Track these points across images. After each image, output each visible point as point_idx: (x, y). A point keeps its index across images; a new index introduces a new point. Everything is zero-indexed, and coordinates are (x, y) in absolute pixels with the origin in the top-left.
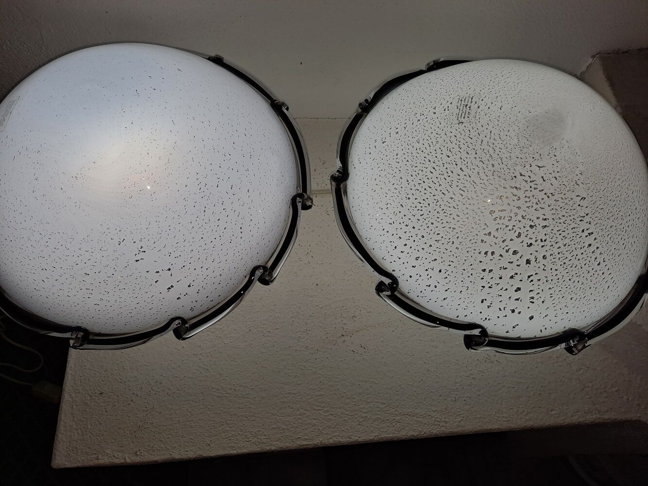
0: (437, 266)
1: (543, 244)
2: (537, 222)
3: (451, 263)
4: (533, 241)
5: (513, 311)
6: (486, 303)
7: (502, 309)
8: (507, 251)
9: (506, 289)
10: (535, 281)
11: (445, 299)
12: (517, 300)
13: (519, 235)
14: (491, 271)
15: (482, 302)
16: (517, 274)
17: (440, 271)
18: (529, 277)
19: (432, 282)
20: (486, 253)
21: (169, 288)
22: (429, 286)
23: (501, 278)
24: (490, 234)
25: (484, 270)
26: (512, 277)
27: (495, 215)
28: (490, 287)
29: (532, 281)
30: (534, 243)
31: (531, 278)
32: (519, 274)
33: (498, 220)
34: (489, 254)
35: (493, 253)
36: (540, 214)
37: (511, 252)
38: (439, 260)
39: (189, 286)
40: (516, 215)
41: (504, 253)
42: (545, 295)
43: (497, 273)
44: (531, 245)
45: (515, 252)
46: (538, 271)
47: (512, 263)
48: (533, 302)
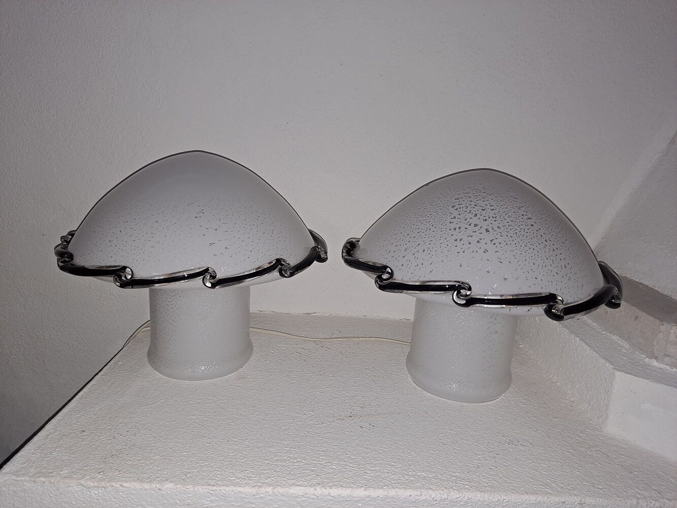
0: (421, 248)
1: (494, 219)
2: (486, 207)
3: (431, 242)
4: (487, 218)
8: (470, 225)
9: (477, 252)
10: (497, 244)
11: (431, 272)
12: (488, 260)
13: (476, 215)
14: (461, 240)
16: (481, 239)
17: (424, 251)
18: (491, 241)
19: (419, 262)
20: (455, 229)
22: (417, 265)
23: (470, 244)
24: (455, 218)
25: (456, 240)
26: (478, 242)
27: (455, 208)
28: (464, 252)
29: (495, 244)
30: (488, 219)
31: (493, 242)
32: (483, 239)
33: (459, 210)
34: (457, 229)
35: (460, 228)
36: (487, 203)
37: (473, 225)
38: (422, 243)
40: (470, 205)
41: (467, 226)
42: (509, 256)
43: (466, 240)
44: (486, 220)
45: (476, 225)
46: (497, 236)
47: (475, 232)
48: (502, 263)
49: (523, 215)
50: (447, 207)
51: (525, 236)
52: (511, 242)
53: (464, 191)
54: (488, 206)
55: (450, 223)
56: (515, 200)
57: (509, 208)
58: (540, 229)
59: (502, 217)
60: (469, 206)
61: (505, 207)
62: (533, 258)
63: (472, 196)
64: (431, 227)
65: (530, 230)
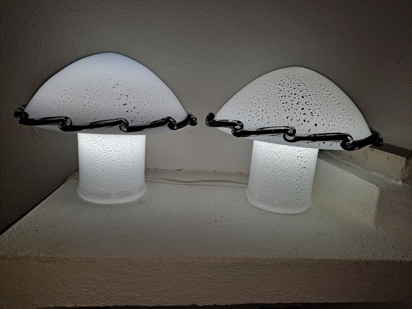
0: (260, 109)
1: (307, 91)
2: (300, 84)
3: (267, 105)
5: (305, 121)
6: (290, 118)
7: (299, 120)
8: (291, 94)
9: (297, 110)
10: (310, 105)
11: (268, 123)
12: (304, 114)
13: (295, 89)
14: (286, 103)
15: (287, 118)
16: (299, 102)
17: (263, 111)
18: (306, 103)
19: (260, 118)
20: (282, 97)
21: (124, 104)
22: (259, 120)
23: (292, 105)
24: (281, 91)
25: (283, 103)
26: (297, 104)
27: (281, 85)
28: (288, 110)
29: (308, 105)
31: (307, 104)
32: (300, 102)
33: (283, 86)
34: (284, 97)
35: (285, 96)
36: (301, 82)
37: (293, 94)
38: (261, 107)
39: (134, 108)
41: (290, 95)
42: (318, 111)
43: (290, 103)
44: (301, 91)
45: (295, 94)
46: (309, 101)
47: (295, 98)
48: (313, 116)
49: (323, 89)
50: (276, 85)
51: (326, 101)
52: (318, 104)
53: (286, 76)
54: (302, 84)
55: (279, 93)
56: (318, 80)
57: (314, 84)
58: (334, 97)
59: (311, 89)
60: (289, 84)
61: (312, 84)
62: (332, 113)
63: (291, 78)
64: (266, 97)
65: (329, 97)
